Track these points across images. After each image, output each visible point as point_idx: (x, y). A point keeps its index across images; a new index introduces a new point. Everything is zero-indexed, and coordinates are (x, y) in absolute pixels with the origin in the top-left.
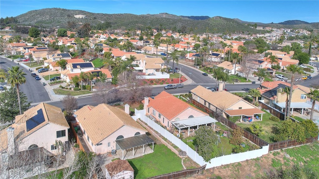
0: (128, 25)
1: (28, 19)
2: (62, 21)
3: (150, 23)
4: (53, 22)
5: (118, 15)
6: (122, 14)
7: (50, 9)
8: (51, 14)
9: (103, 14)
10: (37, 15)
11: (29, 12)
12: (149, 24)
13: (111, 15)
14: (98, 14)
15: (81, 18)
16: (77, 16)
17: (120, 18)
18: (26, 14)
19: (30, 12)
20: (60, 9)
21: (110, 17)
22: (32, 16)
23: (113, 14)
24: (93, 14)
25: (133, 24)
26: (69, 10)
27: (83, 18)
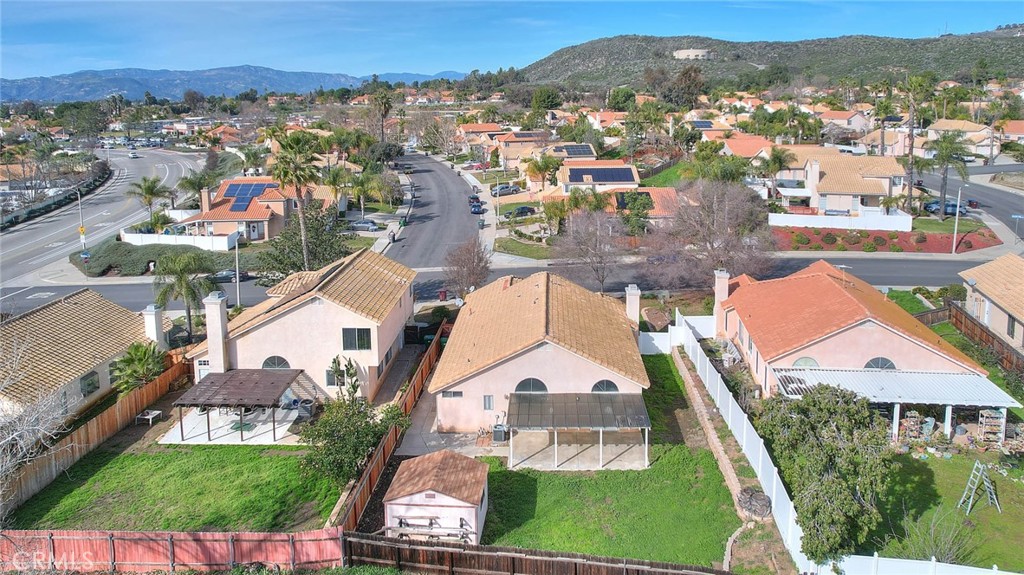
0: (850, 71)
1: (552, 71)
2: (636, 70)
3: (936, 60)
4: (613, 73)
5: (819, 43)
6: (833, 40)
7: (610, 40)
8: (611, 54)
9: (768, 44)
10: (574, 58)
11: (555, 53)
12: (933, 65)
13: (796, 45)
14: (751, 44)
15: (692, 57)
16: (681, 55)
17: (824, 53)
18: (549, 60)
19: (559, 54)
20: (635, 38)
21: (790, 50)
22: (562, 63)
23: (801, 42)
24: (734, 45)
25: (868, 69)
26: (661, 39)
27: (700, 58)
